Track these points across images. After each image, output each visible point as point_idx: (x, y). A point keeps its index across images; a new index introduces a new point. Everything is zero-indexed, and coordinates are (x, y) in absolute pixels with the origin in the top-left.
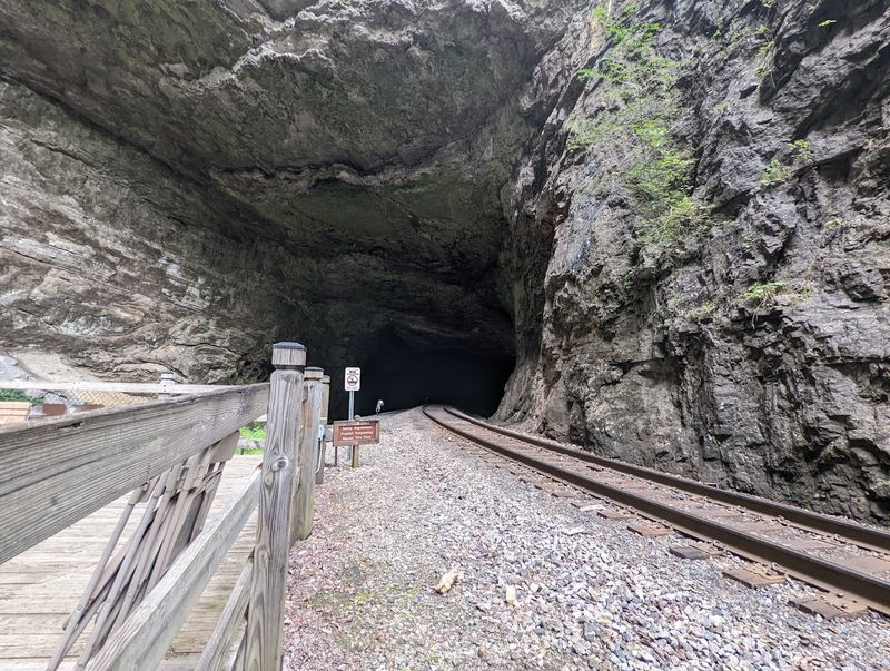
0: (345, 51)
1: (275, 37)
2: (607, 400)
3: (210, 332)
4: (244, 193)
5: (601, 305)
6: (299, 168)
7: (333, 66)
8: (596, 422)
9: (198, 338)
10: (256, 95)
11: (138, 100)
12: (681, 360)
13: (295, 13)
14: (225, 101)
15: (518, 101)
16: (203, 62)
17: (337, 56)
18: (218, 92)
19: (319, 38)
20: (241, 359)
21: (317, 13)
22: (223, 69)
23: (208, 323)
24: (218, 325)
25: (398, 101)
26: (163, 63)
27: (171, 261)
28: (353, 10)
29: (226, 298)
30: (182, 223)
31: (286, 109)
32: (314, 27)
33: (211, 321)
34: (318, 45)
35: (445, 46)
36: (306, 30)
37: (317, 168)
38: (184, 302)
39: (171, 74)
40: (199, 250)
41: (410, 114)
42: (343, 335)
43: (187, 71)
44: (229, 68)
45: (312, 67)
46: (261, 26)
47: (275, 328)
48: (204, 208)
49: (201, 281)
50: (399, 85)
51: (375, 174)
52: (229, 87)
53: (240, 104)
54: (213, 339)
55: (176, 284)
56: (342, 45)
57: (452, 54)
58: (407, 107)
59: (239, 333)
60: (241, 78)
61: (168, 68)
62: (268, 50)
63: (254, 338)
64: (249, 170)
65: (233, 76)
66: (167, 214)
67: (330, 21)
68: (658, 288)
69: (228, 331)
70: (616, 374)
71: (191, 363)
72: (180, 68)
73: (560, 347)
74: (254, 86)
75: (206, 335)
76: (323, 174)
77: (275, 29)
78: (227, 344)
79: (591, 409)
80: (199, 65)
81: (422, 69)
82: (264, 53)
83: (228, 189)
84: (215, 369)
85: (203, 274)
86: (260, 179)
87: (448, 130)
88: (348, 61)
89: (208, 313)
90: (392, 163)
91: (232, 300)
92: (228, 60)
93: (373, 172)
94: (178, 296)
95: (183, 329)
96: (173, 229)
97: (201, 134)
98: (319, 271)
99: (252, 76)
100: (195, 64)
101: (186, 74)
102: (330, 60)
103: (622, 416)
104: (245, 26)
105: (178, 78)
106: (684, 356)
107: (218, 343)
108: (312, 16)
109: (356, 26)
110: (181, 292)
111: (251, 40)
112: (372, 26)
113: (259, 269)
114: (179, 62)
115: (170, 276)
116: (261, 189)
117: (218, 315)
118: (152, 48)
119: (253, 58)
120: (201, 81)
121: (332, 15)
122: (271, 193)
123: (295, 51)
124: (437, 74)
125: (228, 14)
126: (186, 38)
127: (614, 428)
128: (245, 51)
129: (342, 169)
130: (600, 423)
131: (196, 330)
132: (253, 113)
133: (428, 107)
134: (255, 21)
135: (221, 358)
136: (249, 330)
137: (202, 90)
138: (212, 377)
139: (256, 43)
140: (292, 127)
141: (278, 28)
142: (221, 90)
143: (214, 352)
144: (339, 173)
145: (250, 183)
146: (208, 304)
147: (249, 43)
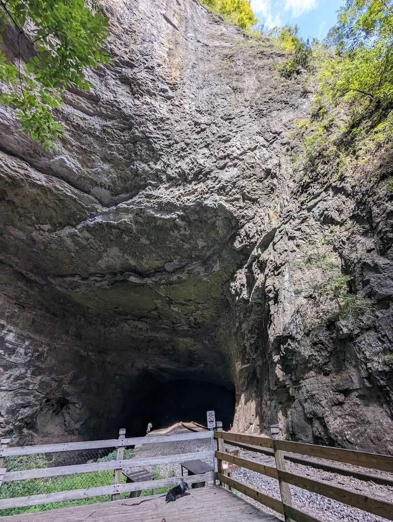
0: (141, 220)
1: (103, 214)
2: (340, 416)
3: (26, 379)
4: (67, 289)
5: (317, 354)
6: (104, 274)
7: (134, 227)
8: (337, 432)
9: (17, 384)
10: (88, 239)
11: (17, 241)
12: (385, 388)
13: (116, 204)
14: (69, 242)
15: (233, 244)
16: (60, 224)
17: (136, 222)
18: (66, 238)
19: (128, 215)
20: (44, 398)
21: (128, 205)
22: (70, 227)
23: (26, 373)
24: (33, 373)
25: (167, 242)
26: (37, 224)
27: (9, 331)
28: (147, 204)
29: (41, 354)
30: (22, 307)
31: (103, 246)
32: (127, 211)
33: (29, 371)
34: (126, 218)
35: (194, 220)
36: (121, 212)
37: (115, 274)
38: (13, 359)
39: (40, 229)
40: (30, 323)
41: (173, 248)
42: (116, 375)
43: (50, 228)
44: (74, 227)
45: (122, 227)
46: (96, 209)
47: (71, 373)
48: (39, 298)
49: (27, 343)
50: (168, 235)
51: (149, 277)
52: (73, 236)
53: (77, 244)
54: (27, 384)
55: (10, 346)
56: (139, 218)
57: (197, 223)
58: (172, 245)
59: (46, 378)
60: (81, 232)
61: (39, 227)
62: (99, 219)
63: (56, 381)
64: (73, 275)
65: (76, 231)
66: (14, 302)
67: (135, 208)
68: (355, 344)
69: (39, 378)
70: (341, 397)
71: (9, 404)
72: (47, 227)
73: (291, 379)
74: (87, 235)
75: (23, 382)
76: (119, 277)
77: (104, 211)
78: (36, 387)
79: (330, 423)
80: (57, 225)
81: (181, 229)
82: (96, 221)
83: (57, 287)
84: (25, 407)
85: (30, 338)
86: (79, 281)
87: (193, 256)
88: (142, 225)
89: (27, 365)
90: (160, 272)
91: (45, 355)
92: (74, 223)
93: (148, 276)
94: (9, 354)
95: (8, 378)
96: (16, 310)
97: (49, 258)
98: (105, 333)
99: (87, 231)
100: (55, 225)
101: (49, 230)
102: (133, 224)
103: (355, 427)
104: (88, 209)
105: (44, 232)
106: (387, 386)
107: (31, 387)
108: (126, 206)
109: (148, 210)
110: (12, 352)
111: (89, 215)
112: (157, 211)
113: (67, 333)
114: (47, 224)
115: (7, 342)
116: (78, 286)
117: (34, 366)
118: (33, 218)
119: (90, 222)
120: (56, 232)
121: (136, 205)
122: (83, 288)
123: (114, 220)
124: (189, 231)
125: (80, 204)
126: (54, 214)
127: (353, 436)
128: (85, 219)
129: (131, 275)
130: (341, 433)
131: (17, 378)
132: (84, 248)
133: (183, 245)
134: (94, 207)
135: (31, 398)
136: (53, 376)
137: (57, 237)
138: (22, 414)
139: (92, 216)
140: (105, 254)
141: (105, 210)
142: (67, 237)
143: (27, 394)
144: (129, 277)
145: (71, 283)
146: (29, 359)
147: (88, 216)
